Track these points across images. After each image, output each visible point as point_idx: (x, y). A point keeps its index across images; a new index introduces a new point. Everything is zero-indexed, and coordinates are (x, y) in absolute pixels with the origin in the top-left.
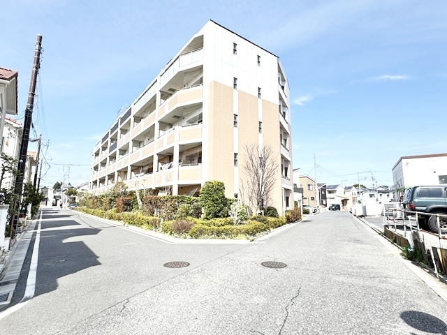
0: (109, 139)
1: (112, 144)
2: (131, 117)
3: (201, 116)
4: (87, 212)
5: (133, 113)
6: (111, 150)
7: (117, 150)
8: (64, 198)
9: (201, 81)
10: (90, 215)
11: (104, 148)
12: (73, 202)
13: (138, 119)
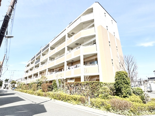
0: (35, 59)
1: (37, 61)
2: (49, 48)
3: (95, 41)
4: (22, 91)
5: (50, 46)
6: (36, 63)
7: (40, 62)
8: (9, 85)
9: (93, 26)
10: (24, 93)
11: (32, 63)
12: (14, 87)
13: (52, 48)
